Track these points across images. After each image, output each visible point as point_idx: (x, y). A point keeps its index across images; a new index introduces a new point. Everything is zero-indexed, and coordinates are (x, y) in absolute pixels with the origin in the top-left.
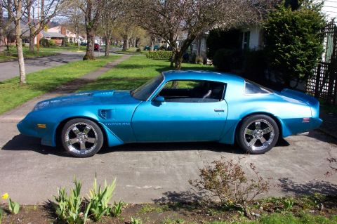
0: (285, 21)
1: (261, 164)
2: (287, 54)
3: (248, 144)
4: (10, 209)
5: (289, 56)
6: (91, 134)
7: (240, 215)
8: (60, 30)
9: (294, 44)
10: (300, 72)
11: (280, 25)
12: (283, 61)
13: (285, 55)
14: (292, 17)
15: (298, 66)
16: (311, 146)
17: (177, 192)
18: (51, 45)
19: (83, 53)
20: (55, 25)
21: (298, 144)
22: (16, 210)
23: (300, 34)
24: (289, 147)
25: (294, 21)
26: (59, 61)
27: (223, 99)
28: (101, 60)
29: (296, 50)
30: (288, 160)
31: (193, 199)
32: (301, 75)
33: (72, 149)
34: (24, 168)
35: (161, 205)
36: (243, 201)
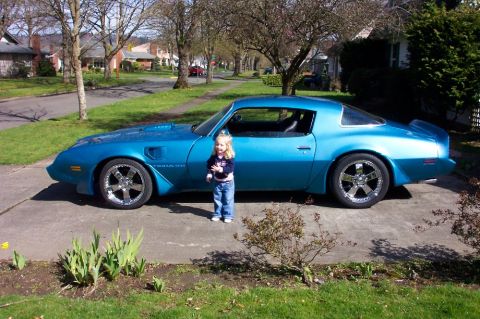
0: (435, 25)
1: (359, 220)
2: (438, 73)
3: (346, 195)
4: (15, 263)
5: (440, 75)
6: (137, 179)
7: (296, 280)
8: (148, 48)
9: (448, 58)
10: (457, 98)
11: (428, 31)
12: (432, 82)
13: (434, 75)
14: (445, 19)
15: (454, 89)
16: (444, 199)
17: (228, 251)
18: (136, 69)
19: (174, 78)
20: (142, 41)
21: (426, 196)
22: (21, 265)
23: (456, 43)
24: (410, 201)
25: (447, 26)
26: (141, 90)
27: (311, 132)
28: (197, 88)
29: (451, 67)
30: (399, 217)
31: (244, 260)
32: (458, 102)
33: (111, 196)
34: (49, 221)
35: (200, 266)
36: (300, 262)
